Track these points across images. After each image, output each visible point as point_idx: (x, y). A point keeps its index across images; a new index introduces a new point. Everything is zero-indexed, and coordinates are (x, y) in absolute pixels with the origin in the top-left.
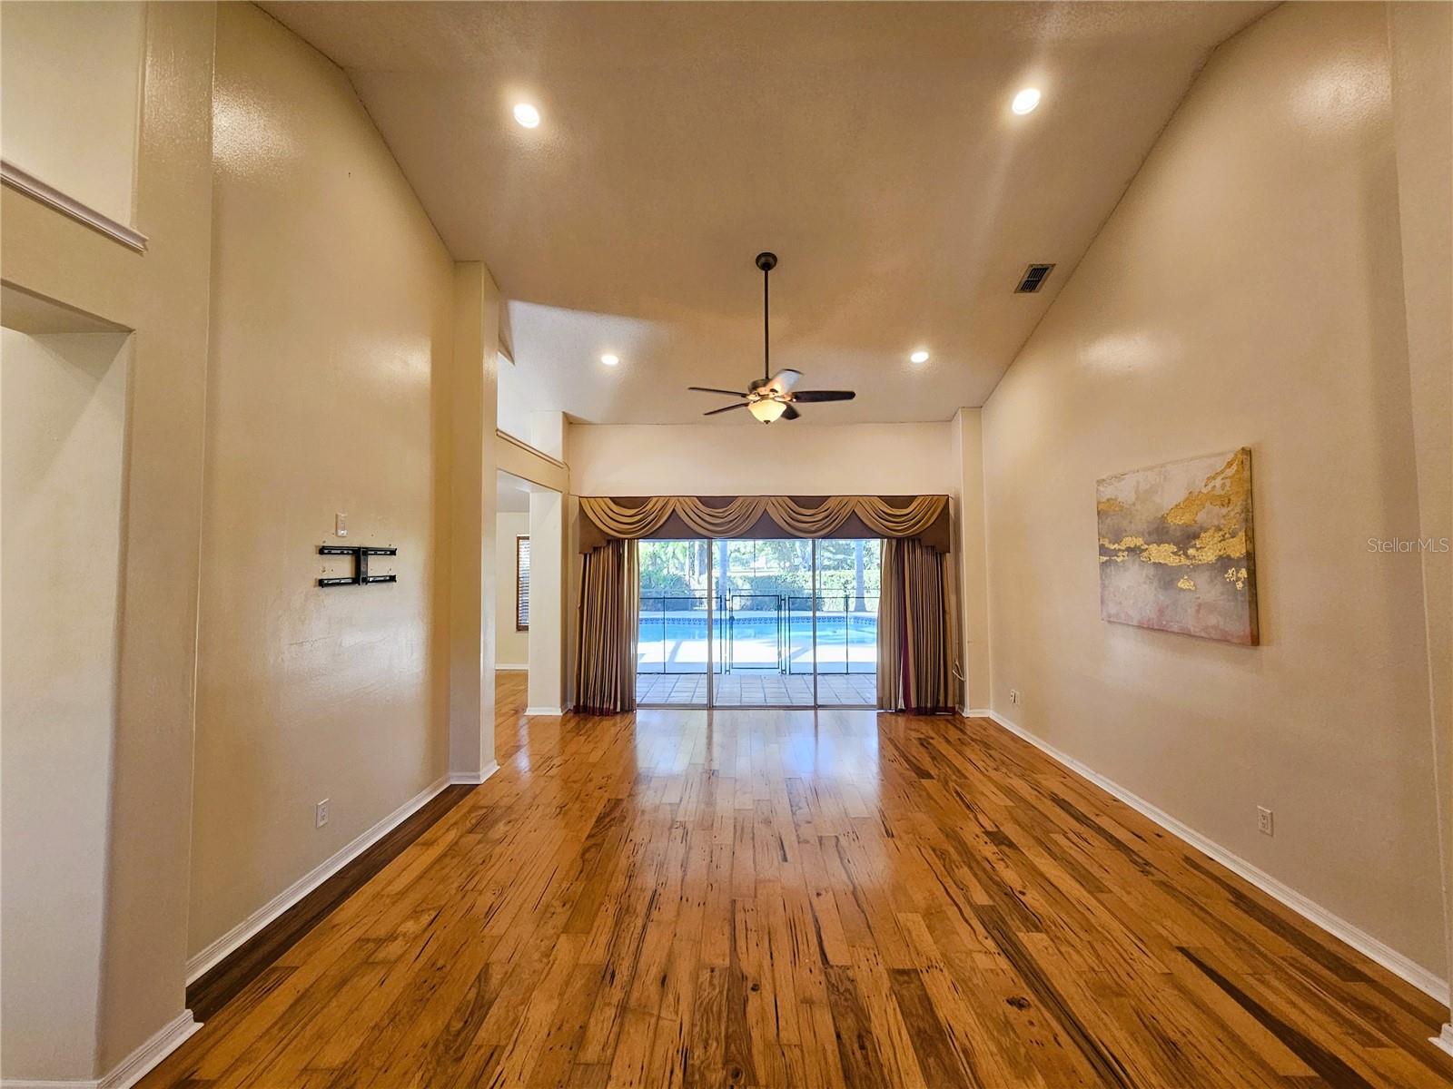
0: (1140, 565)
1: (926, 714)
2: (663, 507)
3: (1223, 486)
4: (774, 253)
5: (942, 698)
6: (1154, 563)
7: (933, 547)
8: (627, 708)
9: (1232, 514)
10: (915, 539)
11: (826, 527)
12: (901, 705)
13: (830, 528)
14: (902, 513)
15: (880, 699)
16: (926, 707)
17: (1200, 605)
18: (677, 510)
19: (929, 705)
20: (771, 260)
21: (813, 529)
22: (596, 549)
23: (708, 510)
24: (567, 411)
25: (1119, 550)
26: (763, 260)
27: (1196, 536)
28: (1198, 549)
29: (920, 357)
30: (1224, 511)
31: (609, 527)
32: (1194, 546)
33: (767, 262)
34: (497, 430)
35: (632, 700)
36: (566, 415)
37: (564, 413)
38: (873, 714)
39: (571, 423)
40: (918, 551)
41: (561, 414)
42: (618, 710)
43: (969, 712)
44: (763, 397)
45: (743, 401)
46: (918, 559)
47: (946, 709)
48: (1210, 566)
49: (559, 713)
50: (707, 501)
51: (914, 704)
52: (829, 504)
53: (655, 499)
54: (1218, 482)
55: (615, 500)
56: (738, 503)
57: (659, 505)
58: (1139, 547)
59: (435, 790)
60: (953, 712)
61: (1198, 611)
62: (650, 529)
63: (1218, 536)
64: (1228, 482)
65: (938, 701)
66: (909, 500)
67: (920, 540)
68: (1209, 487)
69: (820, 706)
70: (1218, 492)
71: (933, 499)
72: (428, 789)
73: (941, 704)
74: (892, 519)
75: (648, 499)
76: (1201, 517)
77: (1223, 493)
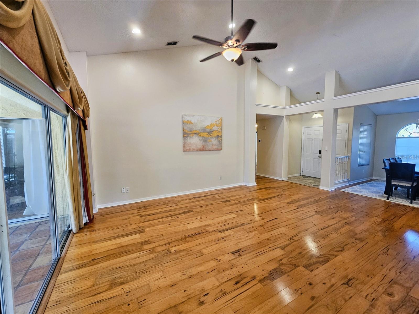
0: (198, 137)
3: (218, 123)
6: (202, 137)
9: (220, 128)
17: (213, 145)
25: (191, 133)
27: (212, 132)
28: (213, 134)
30: (218, 127)
32: (212, 133)
48: (215, 137)
54: (217, 122)
58: (198, 133)
61: (212, 146)
63: (217, 132)
64: (219, 123)
68: (216, 123)
70: (217, 124)
76: (214, 128)
77: (218, 124)
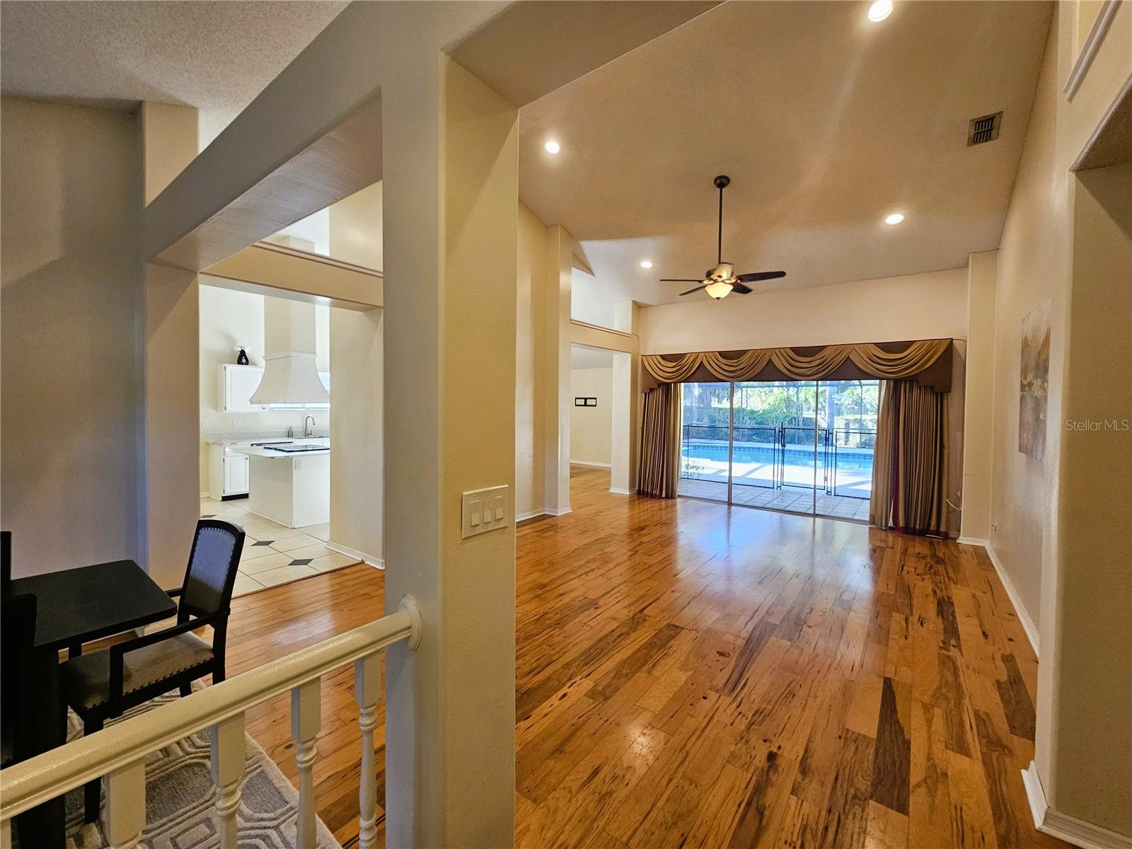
0: (1031, 399)
1: (914, 534)
2: (694, 360)
4: (726, 175)
5: (933, 523)
6: (1035, 397)
7: (932, 387)
8: (670, 496)
10: (912, 380)
11: (821, 372)
12: (891, 523)
13: (825, 372)
14: (897, 357)
15: (873, 517)
16: (915, 529)
18: (704, 362)
19: (917, 527)
20: (725, 181)
21: (810, 373)
22: (652, 390)
23: (725, 361)
24: (637, 300)
25: (1026, 385)
26: (718, 181)
29: (894, 219)
31: (660, 376)
33: (722, 182)
34: (571, 320)
35: (673, 492)
36: (635, 303)
37: (633, 301)
38: (866, 528)
39: (640, 307)
40: (915, 391)
41: (631, 302)
42: (664, 495)
43: (963, 540)
44: (716, 281)
45: (701, 285)
46: (917, 398)
47: (938, 532)
49: (627, 493)
50: (725, 355)
51: (901, 523)
52: (825, 353)
53: (689, 355)
55: (663, 357)
56: (749, 354)
57: (692, 359)
58: (1031, 382)
59: (535, 513)
60: (946, 537)
62: (684, 376)
65: (929, 524)
66: (906, 345)
67: (917, 381)
69: (817, 515)
71: (933, 343)
72: (529, 513)
73: (933, 527)
74: (885, 363)
75: (684, 355)
